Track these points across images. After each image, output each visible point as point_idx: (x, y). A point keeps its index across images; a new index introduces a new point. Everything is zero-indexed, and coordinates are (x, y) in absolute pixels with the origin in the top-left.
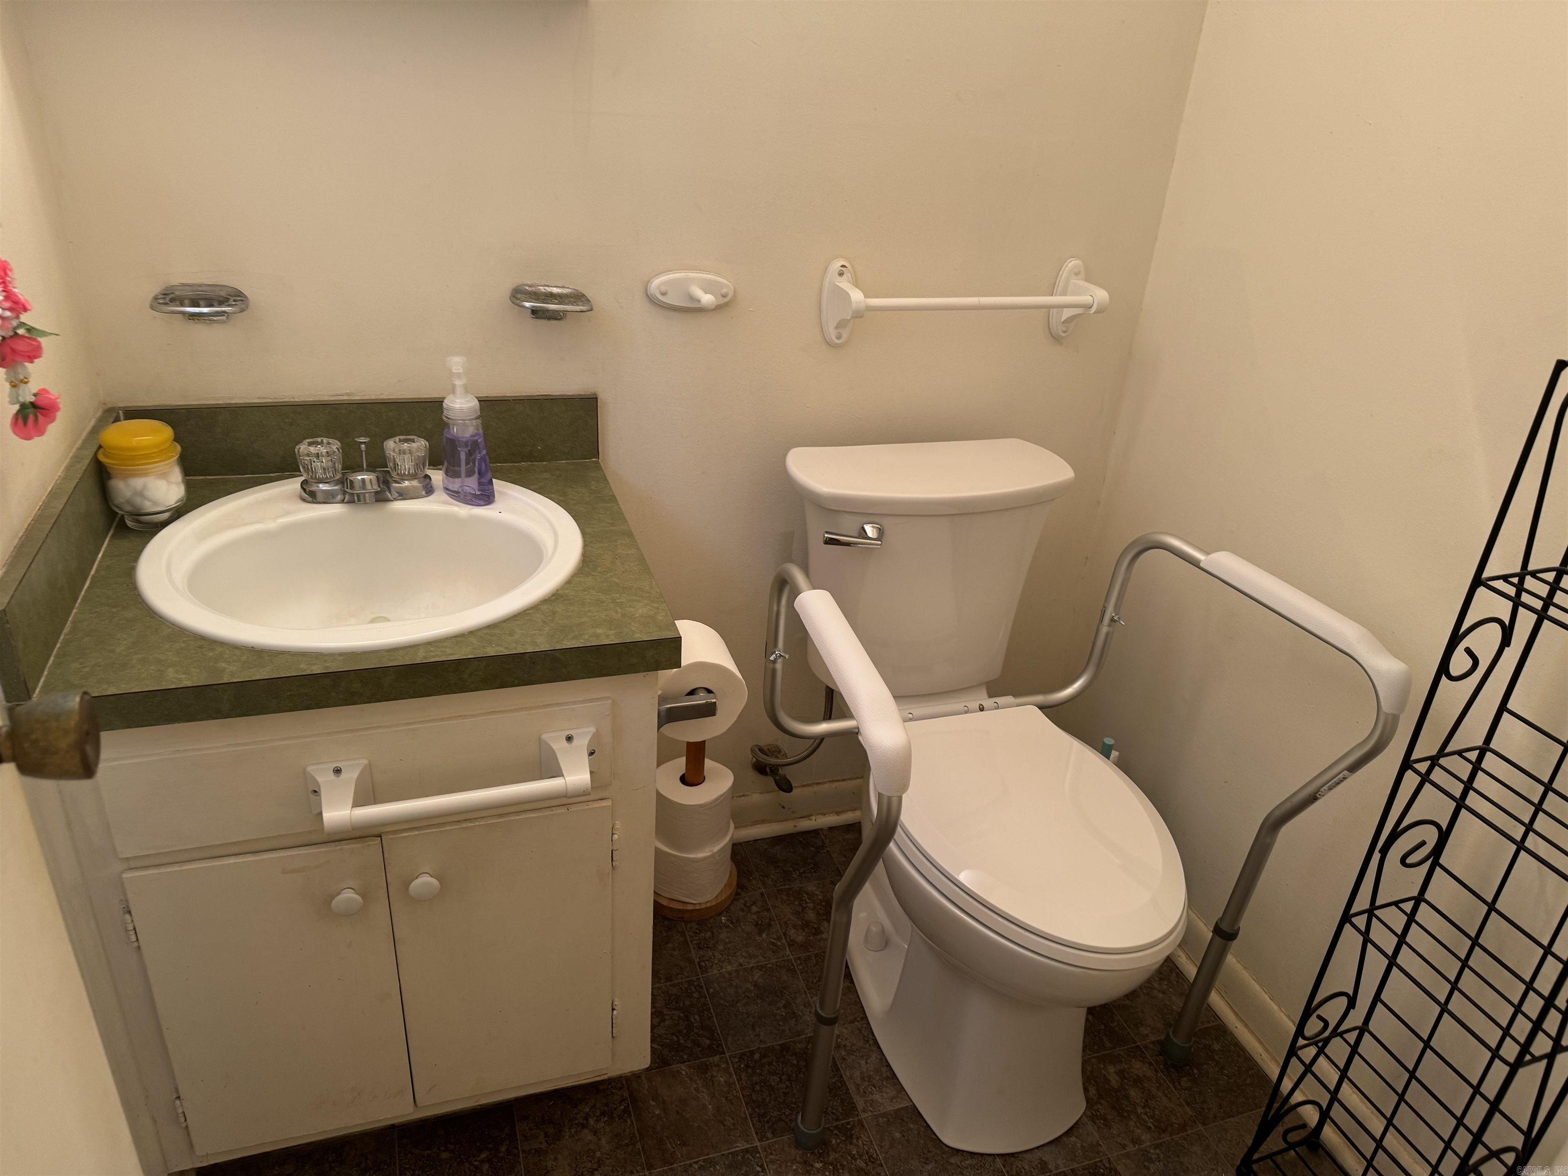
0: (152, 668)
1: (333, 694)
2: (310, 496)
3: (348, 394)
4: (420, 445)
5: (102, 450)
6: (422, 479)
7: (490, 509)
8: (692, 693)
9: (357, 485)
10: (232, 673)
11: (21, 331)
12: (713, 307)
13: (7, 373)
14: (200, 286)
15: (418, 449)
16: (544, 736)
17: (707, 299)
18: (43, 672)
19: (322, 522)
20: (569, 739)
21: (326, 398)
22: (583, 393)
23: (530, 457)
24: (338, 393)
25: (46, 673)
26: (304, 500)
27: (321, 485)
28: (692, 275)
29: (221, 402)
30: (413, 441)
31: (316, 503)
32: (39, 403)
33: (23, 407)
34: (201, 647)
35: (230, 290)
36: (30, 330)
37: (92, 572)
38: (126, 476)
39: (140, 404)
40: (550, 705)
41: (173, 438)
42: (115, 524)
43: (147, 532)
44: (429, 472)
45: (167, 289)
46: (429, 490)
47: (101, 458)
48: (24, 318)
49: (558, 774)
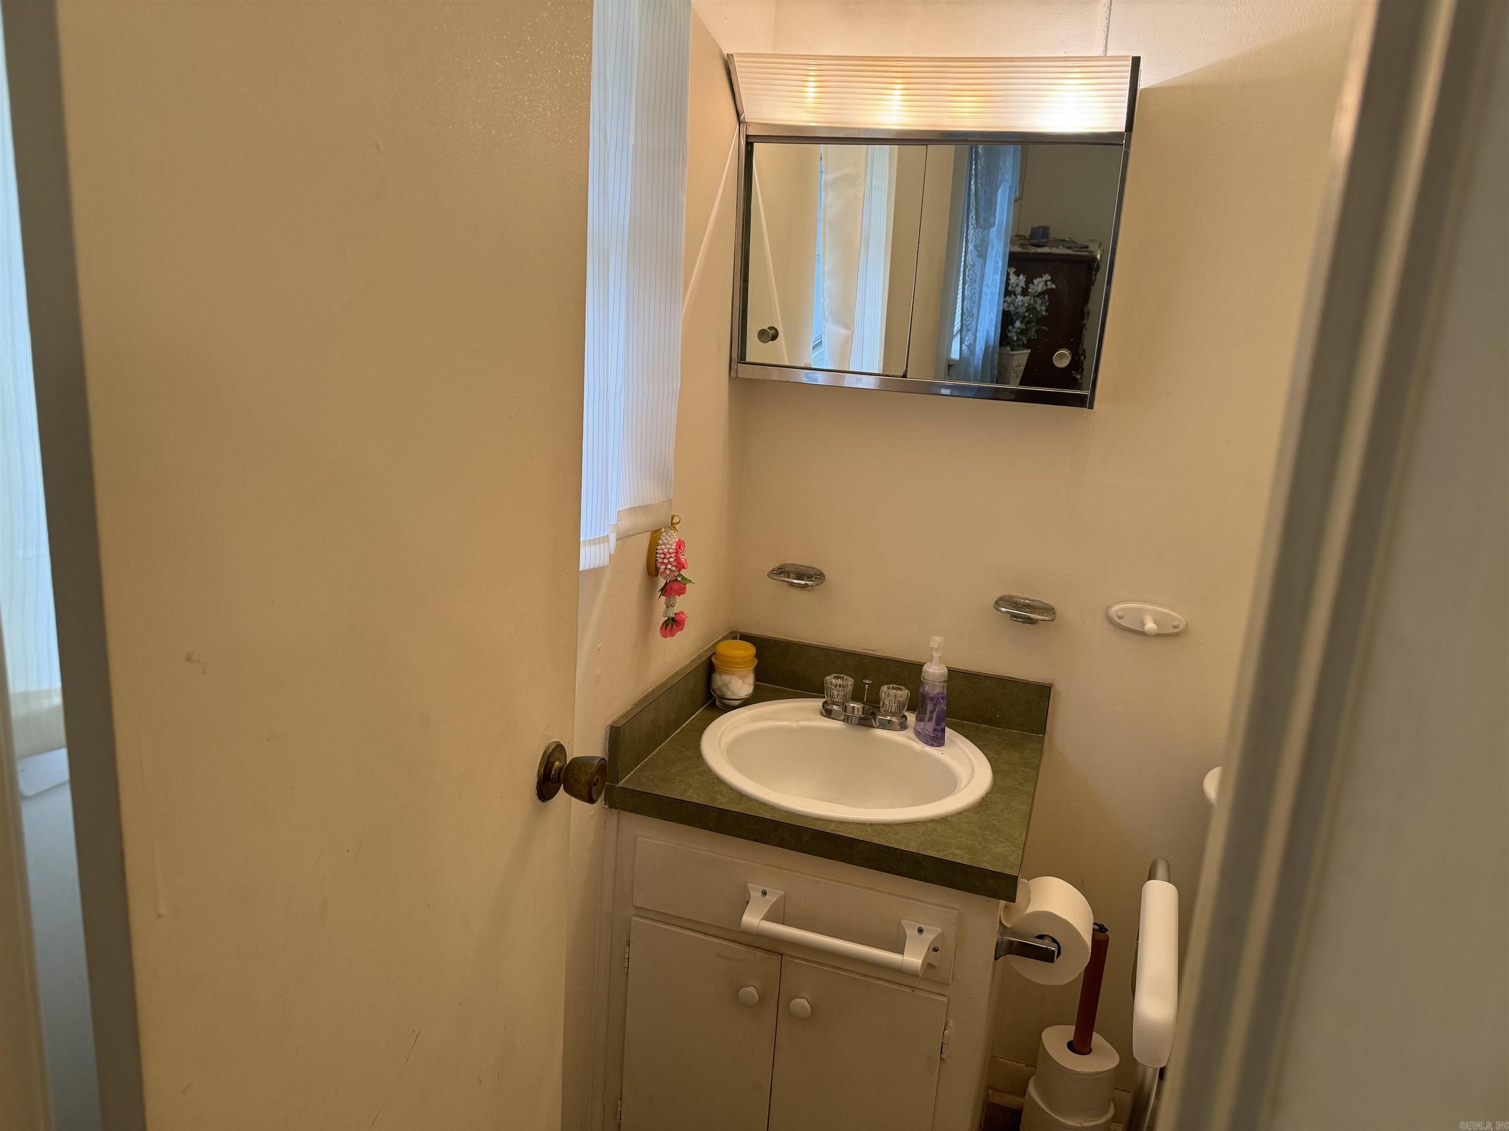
0: (683, 786)
1: (772, 836)
2: (828, 713)
3: (873, 650)
4: (903, 694)
5: (715, 655)
6: (900, 718)
7: (937, 750)
8: (1041, 937)
9: (849, 709)
10: (722, 803)
11: (679, 579)
12: (1153, 635)
13: (666, 600)
14: (801, 566)
15: (902, 696)
16: (903, 922)
17: (1150, 626)
18: (630, 772)
19: (828, 731)
20: (920, 931)
21: (859, 650)
22: (1042, 682)
23: (990, 722)
24: (868, 648)
25: (632, 773)
26: (822, 714)
27: (834, 706)
28: (1148, 606)
29: (796, 640)
30: (901, 689)
31: (830, 718)
32: (676, 619)
33: (669, 619)
34: (713, 783)
35: (816, 571)
36: (683, 578)
37: (684, 725)
38: (721, 674)
39: (750, 632)
40: (913, 899)
41: (754, 655)
42: (709, 702)
43: (724, 710)
44: (906, 713)
45: (782, 565)
46: (903, 726)
47: (713, 659)
48: (683, 572)
49: (901, 951)
